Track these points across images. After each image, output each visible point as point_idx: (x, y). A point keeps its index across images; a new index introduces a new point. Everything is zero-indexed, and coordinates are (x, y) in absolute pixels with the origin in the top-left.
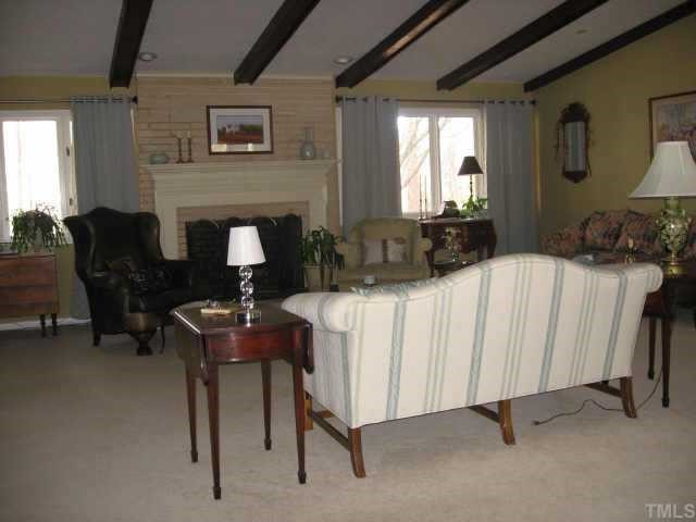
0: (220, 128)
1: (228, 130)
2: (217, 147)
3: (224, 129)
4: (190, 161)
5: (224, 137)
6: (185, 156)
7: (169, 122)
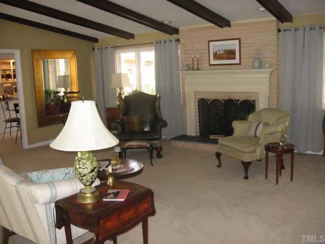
0: (214, 52)
1: (218, 53)
2: (213, 62)
3: (216, 52)
4: (198, 69)
5: (216, 56)
6: (195, 66)
7: (193, 50)
